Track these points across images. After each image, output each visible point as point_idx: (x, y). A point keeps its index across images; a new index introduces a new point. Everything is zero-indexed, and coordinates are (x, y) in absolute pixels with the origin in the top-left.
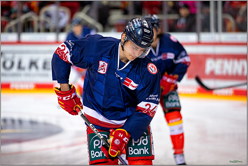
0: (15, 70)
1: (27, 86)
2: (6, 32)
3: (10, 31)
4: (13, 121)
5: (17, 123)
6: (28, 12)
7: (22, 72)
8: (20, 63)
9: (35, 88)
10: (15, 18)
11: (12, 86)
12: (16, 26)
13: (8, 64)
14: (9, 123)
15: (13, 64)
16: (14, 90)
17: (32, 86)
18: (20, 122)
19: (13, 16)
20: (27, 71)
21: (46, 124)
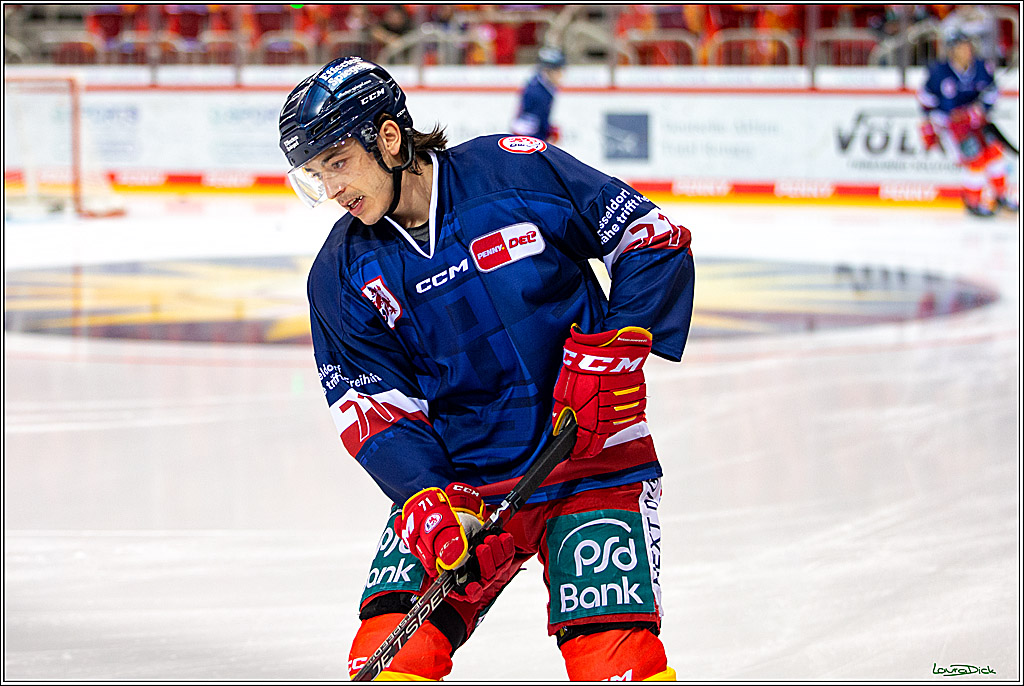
0: (892, 154)
1: (917, 194)
2: (874, 64)
3: (883, 63)
4: (885, 274)
5: (894, 280)
6: (925, 18)
7: (908, 160)
8: (903, 139)
9: (938, 197)
10: (894, 34)
11: (885, 191)
12: (898, 52)
13: (877, 141)
14: (876, 277)
15: (887, 139)
16: (890, 201)
17: (931, 193)
18: (903, 275)
19: (889, 28)
20: (920, 156)
21: (960, 282)
